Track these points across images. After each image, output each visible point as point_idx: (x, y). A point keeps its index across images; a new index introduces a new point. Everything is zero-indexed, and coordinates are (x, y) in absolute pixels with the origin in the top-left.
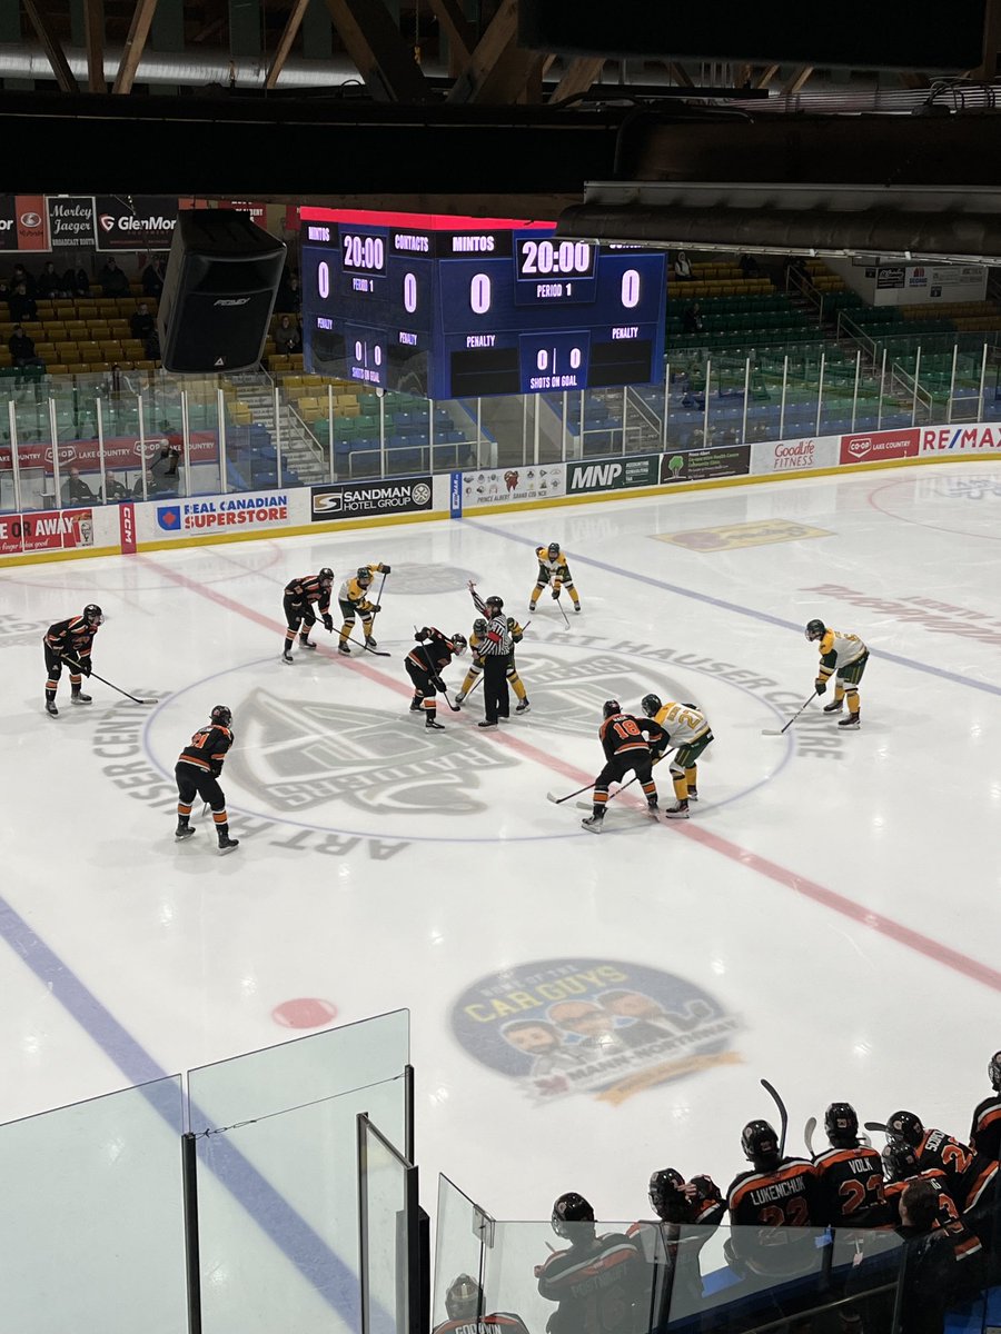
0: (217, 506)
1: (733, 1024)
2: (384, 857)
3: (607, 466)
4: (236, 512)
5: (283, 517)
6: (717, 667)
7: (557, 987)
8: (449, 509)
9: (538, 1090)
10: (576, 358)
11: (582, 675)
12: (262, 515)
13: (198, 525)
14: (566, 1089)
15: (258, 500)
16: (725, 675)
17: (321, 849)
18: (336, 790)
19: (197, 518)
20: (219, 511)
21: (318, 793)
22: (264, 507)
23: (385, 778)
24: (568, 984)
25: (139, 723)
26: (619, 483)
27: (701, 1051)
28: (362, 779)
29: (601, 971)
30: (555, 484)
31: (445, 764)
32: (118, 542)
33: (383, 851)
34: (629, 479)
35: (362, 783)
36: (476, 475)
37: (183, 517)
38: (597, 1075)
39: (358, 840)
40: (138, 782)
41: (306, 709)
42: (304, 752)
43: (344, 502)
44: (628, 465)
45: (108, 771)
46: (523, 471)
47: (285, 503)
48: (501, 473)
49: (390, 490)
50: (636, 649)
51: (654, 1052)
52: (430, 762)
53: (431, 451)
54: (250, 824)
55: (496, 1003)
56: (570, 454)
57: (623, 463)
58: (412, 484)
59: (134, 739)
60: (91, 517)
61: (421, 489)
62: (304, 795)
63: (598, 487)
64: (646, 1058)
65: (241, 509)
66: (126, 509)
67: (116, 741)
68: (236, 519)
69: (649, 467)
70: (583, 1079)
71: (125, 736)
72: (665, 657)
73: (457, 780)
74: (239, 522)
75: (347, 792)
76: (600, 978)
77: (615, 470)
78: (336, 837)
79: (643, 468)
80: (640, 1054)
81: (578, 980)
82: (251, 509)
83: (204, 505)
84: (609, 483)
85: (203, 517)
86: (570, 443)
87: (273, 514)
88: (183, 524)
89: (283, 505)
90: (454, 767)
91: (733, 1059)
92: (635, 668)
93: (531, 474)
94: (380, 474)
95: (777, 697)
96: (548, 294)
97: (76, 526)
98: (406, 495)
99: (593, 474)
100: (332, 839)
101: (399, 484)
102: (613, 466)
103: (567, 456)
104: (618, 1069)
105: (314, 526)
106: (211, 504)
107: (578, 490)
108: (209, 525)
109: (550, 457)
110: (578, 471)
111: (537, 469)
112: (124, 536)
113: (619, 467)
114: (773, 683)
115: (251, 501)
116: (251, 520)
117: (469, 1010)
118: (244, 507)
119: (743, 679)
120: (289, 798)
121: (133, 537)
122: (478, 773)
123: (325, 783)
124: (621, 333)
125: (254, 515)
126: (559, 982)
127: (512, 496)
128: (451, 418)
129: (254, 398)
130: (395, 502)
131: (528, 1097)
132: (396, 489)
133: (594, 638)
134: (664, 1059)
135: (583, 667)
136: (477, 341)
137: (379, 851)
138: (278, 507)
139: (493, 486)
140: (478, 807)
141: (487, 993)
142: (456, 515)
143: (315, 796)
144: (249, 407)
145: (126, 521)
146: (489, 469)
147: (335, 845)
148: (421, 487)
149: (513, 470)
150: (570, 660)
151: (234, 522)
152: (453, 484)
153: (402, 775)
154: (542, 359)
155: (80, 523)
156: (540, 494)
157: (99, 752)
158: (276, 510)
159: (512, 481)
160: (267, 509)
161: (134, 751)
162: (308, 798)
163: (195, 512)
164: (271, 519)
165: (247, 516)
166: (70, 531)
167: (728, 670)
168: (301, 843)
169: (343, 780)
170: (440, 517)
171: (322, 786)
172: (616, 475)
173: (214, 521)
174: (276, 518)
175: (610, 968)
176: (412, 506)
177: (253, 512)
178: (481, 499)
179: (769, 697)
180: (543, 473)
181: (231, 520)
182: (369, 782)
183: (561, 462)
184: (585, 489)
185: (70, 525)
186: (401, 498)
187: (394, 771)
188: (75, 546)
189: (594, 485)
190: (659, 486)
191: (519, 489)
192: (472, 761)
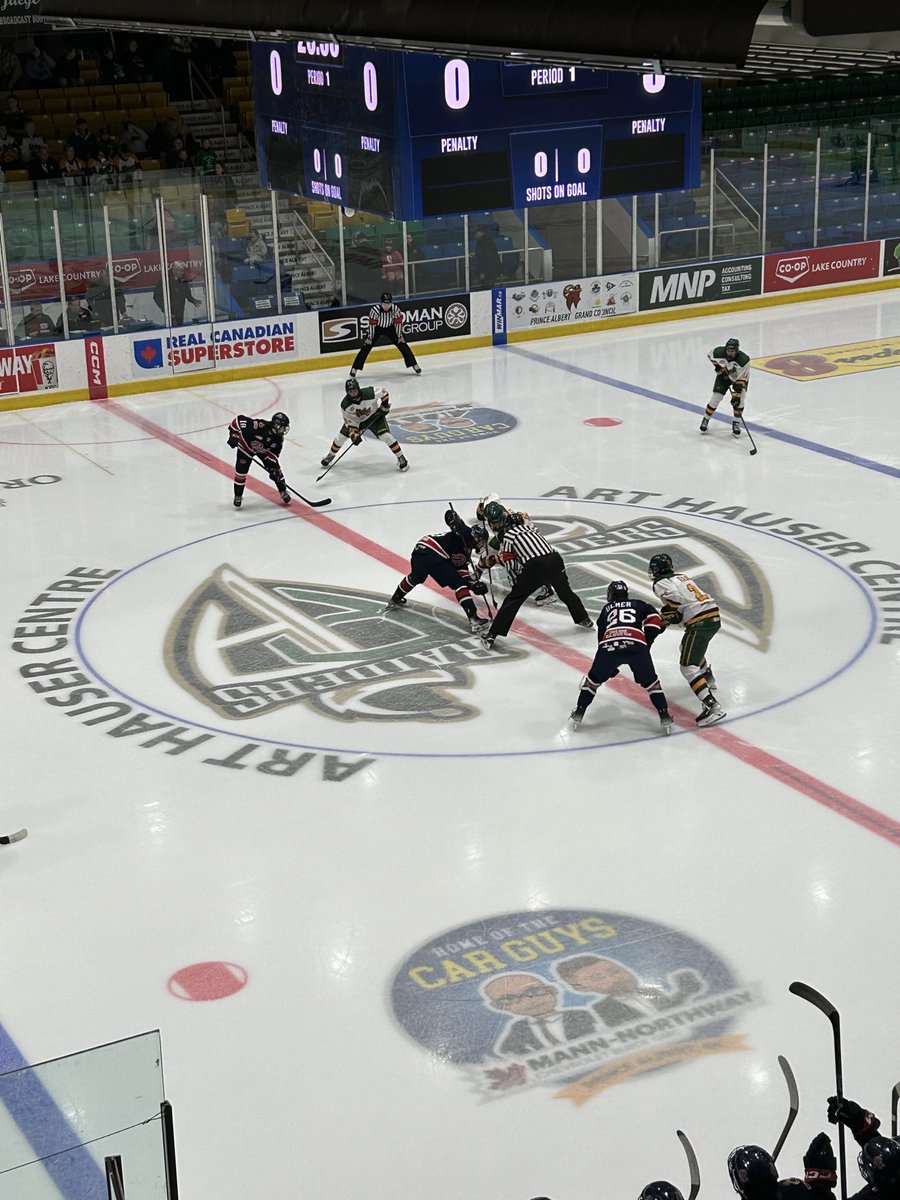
0: (206, 337)
1: (746, 997)
2: (340, 778)
3: (696, 274)
4: (232, 344)
5: (289, 348)
6: (796, 529)
7: (528, 944)
8: (491, 334)
9: (488, 1082)
10: (584, 161)
11: (622, 542)
12: (263, 347)
13: (186, 361)
14: (523, 1081)
15: (257, 328)
16: (804, 540)
17: (264, 768)
18: (298, 692)
19: (184, 352)
20: (209, 343)
21: (275, 696)
22: (265, 337)
23: (360, 677)
24: (542, 940)
25: (72, 610)
26: (712, 293)
27: (701, 1032)
28: (331, 677)
29: (585, 924)
30: (626, 299)
31: (434, 658)
32: (85, 385)
33: (341, 770)
34: (726, 289)
35: (332, 683)
36: (527, 290)
37: (165, 351)
38: (565, 1062)
39: (312, 756)
40: (58, 684)
41: (277, 589)
42: (267, 644)
43: (360, 329)
44: (724, 271)
45: (25, 671)
46: (585, 284)
47: (291, 331)
48: (559, 287)
49: (416, 312)
50: (697, 507)
51: (643, 1034)
52: (416, 656)
53: (467, 262)
54: (185, 737)
55: (448, 965)
56: (643, 261)
57: (717, 269)
58: (444, 303)
59: (63, 630)
60: (54, 353)
61: (456, 310)
62: (257, 699)
63: (685, 300)
64: (631, 1041)
65: (238, 340)
66: (93, 344)
67: (41, 632)
68: (232, 353)
69: (751, 272)
70: (547, 1069)
71: (52, 627)
72: (731, 517)
73: (448, 677)
74: (236, 355)
75: (310, 693)
76: (584, 934)
77: (708, 278)
78: (285, 752)
79: (743, 273)
80: (621, 1036)
81: (554, 935)
82: (250, 339)
83: (192, 336)
84: (700, 294)
85: (191, 350)
86: (642, 246)
87: (276, 346)
88: (165, 360)
89: (288, 334)
90: (445, 661)
91: (737, 1045)
92: (691, 533)
93: (596, 288)
94: (404, 293)
95: (863, 568)
96: (545, 81)
97: (36, 364)
98: (436, 317)
99: (678, 283)
100: (280, 756)
101: (428, 304)
102: (705, 273)
103: (638, 263)
104: (592, 1056)
105: (324, 359)
106: (200, 335)
107: (658, 305)
108: (198, 360)
109: (617, 264)
110: (658, 280)
111: (602, 281)
112: (91, 376)
113: (712, 274)
114: (864, 549)
115: (249, 330)
116: (250, 353)
117: (413, 973)
118: (241, 338)
119: (828, 544)
120: (238, 703)
121: (103, 377)
122: (475, 669)
123: (285, 684)
124: (642, 127)
125: (254, 348)
126: (532, 939)
127: (573, 316)
128: (495, 220)
129: (255, 204)
130: (423, 327)
131: (476, 1090)
132: (425, 311)
133: (646, 495)
134: (652, 1043)
135: (625, 532)
136: (454, 144)
137: (335, 770)
138: (283, 337)
139: (550, 304)
140: (468, 712)
141: (439, 952)
142: (499, 340)
143: (271, 700)
144: (248, 215)
145: (94, 358)
146: (542, 282)
147: (284, 764)
148: (456, 308)
149: (574, 283)
150: (611, 524)
151: (229, 356)
152: (494, 304)
153: (380, 672)
154: (540, 164)
155: (42, 361)
156: (606, 311)
157: (18, 647)
158: (280, 340)
159: (573, 297)
160: (269, 339)
161: (61, 644)
162: (263, 702)
163: (181, 345)
164: (274, 351)
165: (245, 349)
166: (29, 371)
167: (808, 532)
168: (240, 762)
169: (308, 680)
170: (479, 343)
171: (282, 687)
172: (709, 284)
173: (204, 355)
174: (281, 350)
175: (598, 921)
176: (445, 331)
177: (253, 343)
178: (534, 321)
179: (856, 567)
180: (610, 286)
181: (225, 353)
182: (339, 682)
183: (631, 271)
184: (668, 303)
185: (29, 364)
186: (431, 321)
187: (372, 667)
188: (36, 389)
189: (679, 297)
190: (763, 295)
191: (582, 306)
192: (469, 654)
